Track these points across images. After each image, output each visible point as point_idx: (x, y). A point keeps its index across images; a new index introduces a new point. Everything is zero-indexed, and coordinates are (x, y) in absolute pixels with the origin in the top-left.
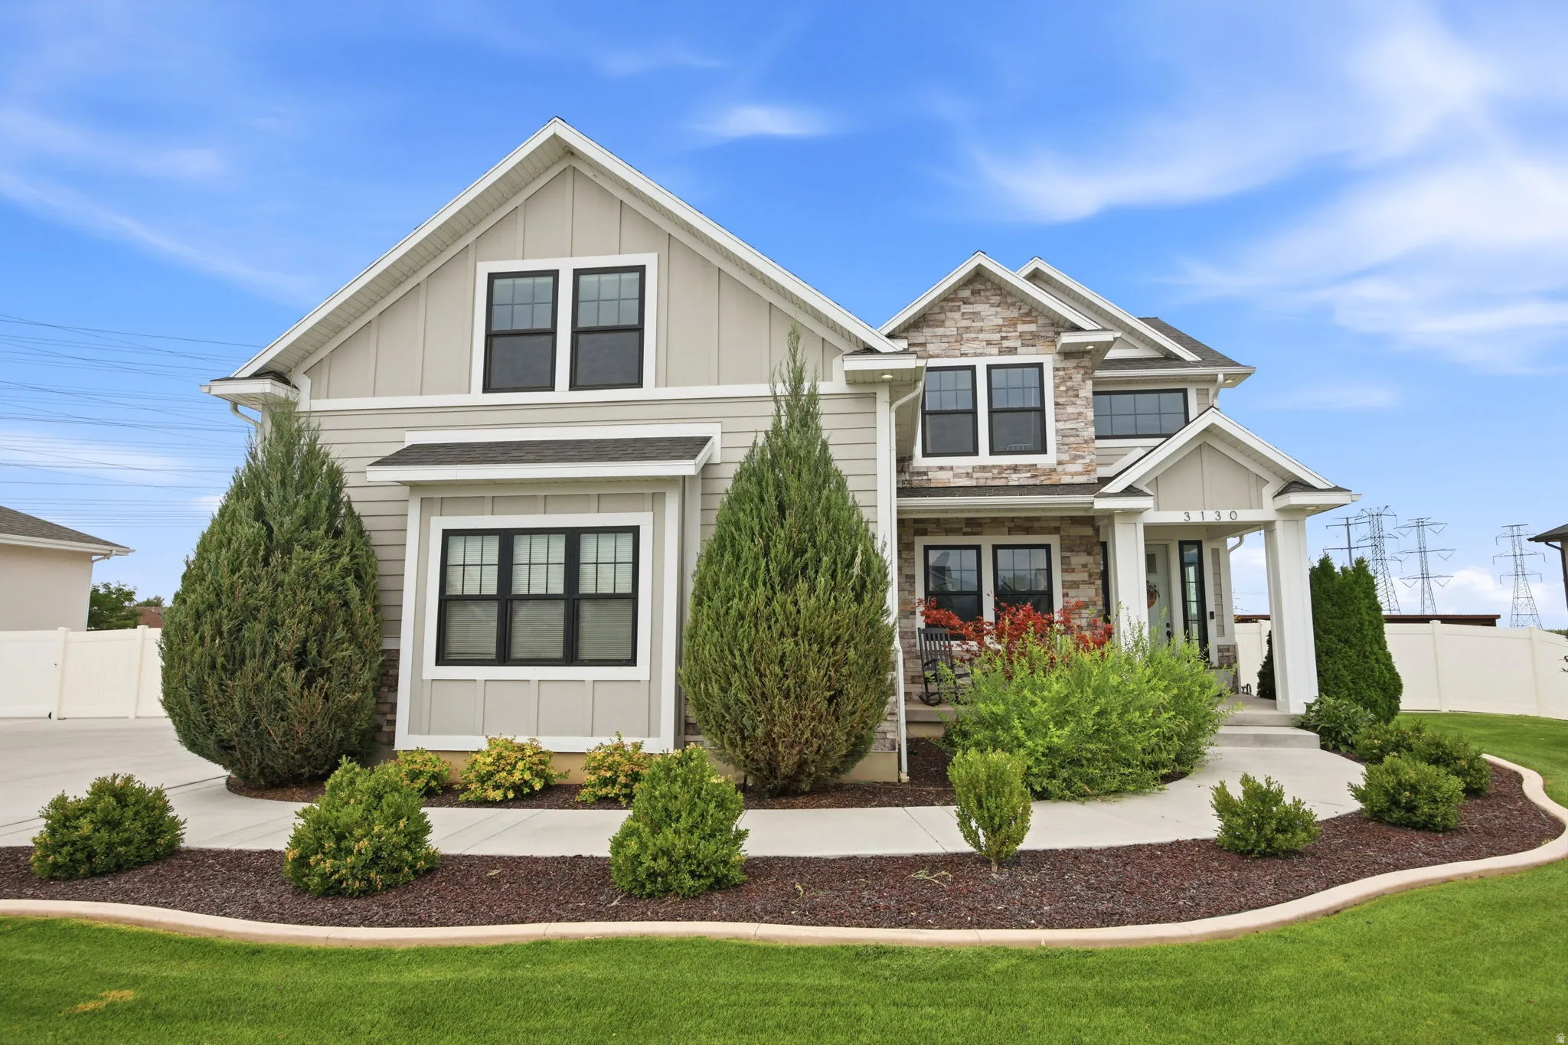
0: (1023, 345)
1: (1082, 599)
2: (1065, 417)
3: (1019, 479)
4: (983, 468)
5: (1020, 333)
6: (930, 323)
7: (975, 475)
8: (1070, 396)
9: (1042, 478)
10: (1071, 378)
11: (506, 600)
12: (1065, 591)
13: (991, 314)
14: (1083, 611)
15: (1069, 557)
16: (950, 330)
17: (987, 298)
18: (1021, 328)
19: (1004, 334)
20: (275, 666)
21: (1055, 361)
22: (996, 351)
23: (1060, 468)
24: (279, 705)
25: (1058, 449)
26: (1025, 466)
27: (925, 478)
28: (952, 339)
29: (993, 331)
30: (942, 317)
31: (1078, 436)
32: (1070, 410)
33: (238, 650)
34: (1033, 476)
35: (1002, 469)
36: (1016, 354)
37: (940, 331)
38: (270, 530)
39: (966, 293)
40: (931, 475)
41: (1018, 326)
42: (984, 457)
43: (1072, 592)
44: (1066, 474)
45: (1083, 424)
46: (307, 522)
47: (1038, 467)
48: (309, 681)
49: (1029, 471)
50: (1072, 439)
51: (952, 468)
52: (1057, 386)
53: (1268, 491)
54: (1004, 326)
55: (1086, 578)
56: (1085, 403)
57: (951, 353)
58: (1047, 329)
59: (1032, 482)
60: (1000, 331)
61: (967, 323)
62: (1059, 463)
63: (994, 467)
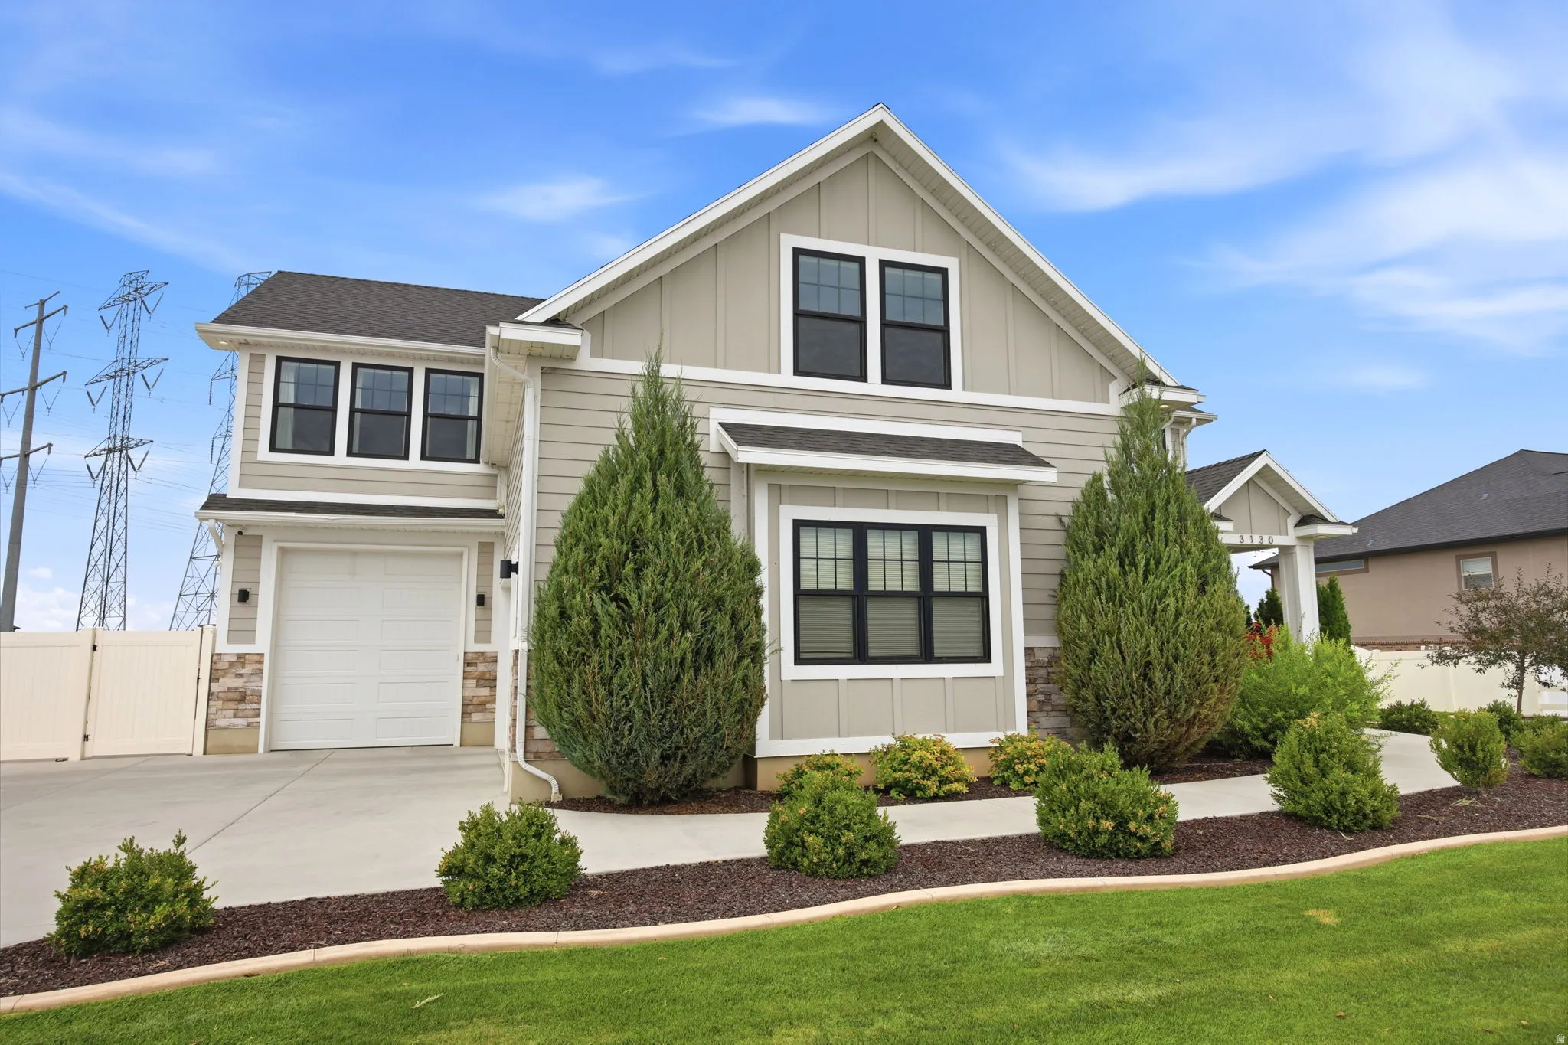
11: (860, 596)
53: (1292, 521)
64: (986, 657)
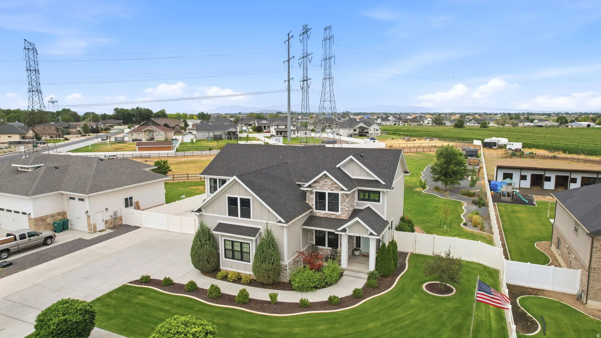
0: (335, 189)
3: (333, 217)
4: (327, 214)
7: (325, 215)
8: (344, 201)
9: (337, 217)
10: (344, 197)
11: (233, 250)
13: (328, 182)
16: (321, 184)
18: (335, 185)
19: (331, 187)
21: (341, 194)
22: (330, 190)
23: (341, 216)
24: (205, 266)
25: (340, 212)
27: (315, 214)
28: (321, 186)
29: (329, 185)
30: (319, 181)
31: (345, 210)
32: (343, 204)
33: (200, 259)
35: (330, 214)
36: (333, 191)
37: (319, 184)
38: (201, 243)
40: (317, 214)
41: (333, 185)
42: (327, 211)
45: (346, 207)
46: (206, 241)
47: (337, 215)
48: (208, 263)
49: (335, 215)
50: (343, 210)
51: (321, 213)
52: (341, 199)
53: (369, 232)
54: (331, 185)
56: (346, 203)
57: (321, 189)
59: (335, 217)
61: (324, 183)
62: (341, 214)
64: (249, 262)
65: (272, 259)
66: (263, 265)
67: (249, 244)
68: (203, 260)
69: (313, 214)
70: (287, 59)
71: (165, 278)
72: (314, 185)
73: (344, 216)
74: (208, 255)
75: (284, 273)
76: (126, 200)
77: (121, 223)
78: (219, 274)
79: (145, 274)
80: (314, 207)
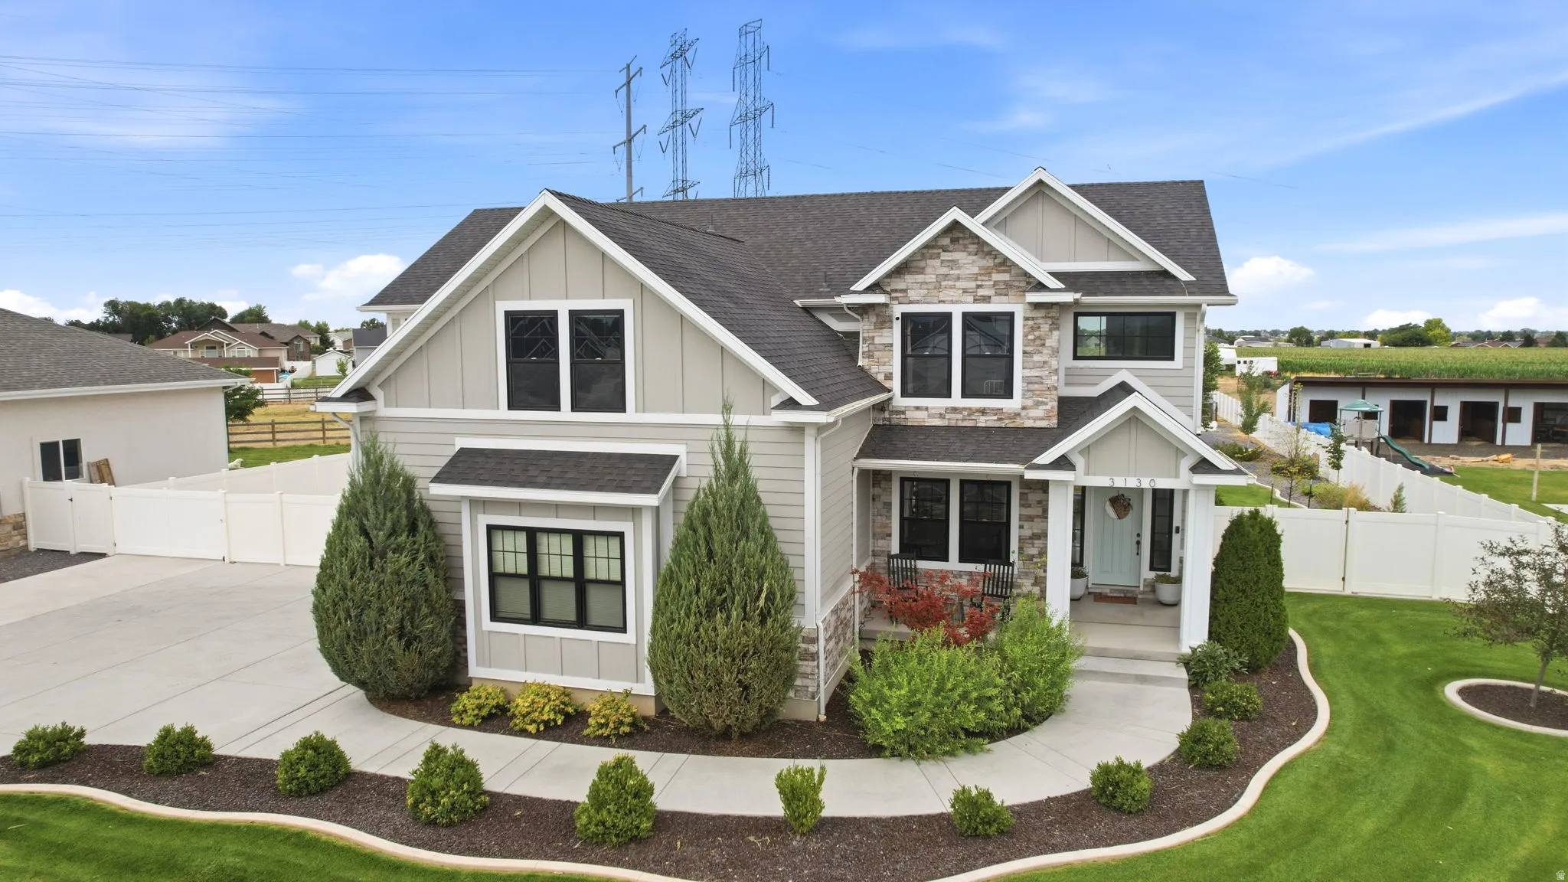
0: (997, 294)
1: (1035, 531)
2: (1031, 365)
3: (986, 421)
4: (955, 410)
5: (995, 282)
6: (912, 270)
7: (947, 416)
8: (1037, 345)
9: (1007, 421)
10: (1039, 328)
11: (534, 578)
12: (1022, 523)
13: (968, 263)
14: (1036, 542)
15: (1026, 494)
16: (930, 277)
17: (965, 246)
18: (996, 277)
19: (979, 283)
20: (386, 637)
21: (1025, 311)
22: (971, 299)
23: (1023, 413)
24: (392, 662)
25: (1024, 395)
26: (993, 409)
27: (903, 416)
28: (931, 286)
29: (969, 279)
30: (922, 264)
31: (1042, 383)
32: (1036, 358)
33: (362, 628)
34: (1000, 419)
35: (971, 411)
36: (989, 302)
37: (920, 278)
38: (371, 541)
39: (946, 241)
40: (909, 414)
41: (993, 275)
42: (956, 399)
43: (1026, 525)
44: (1029, 419)
45: (1047, 372)
46: (393, 532)
47: (1004, 411)
48: (408, 645)
49: (996, 415)
50: (1036, 386)
51: (927, 409)
52: (1025, 335)
53: (1186, 463)
54: (980, 275)
55: (1040, 514)
56: (1050, 352)
57: (929, 299)
58: (1021, 278)
59: (997, 424)
60: (976, 280)
61: (944, 271)
62: (1024, 408)
63: (964, 409)
64: (623, 629)
65: (763, 595)
66: (715, 629)
67: (620, 535)
68: (378, 630)
69: (889, 420)
70: (624, 138)
71: (167, 733)
72: (898, 284)
73: (1039, 412)
74: (408, 605)
75: (805, 676)
76: (49, 451)
77: (22, 543)
78: (465, 700)
79: (50, 721)
80: (896, 385)
